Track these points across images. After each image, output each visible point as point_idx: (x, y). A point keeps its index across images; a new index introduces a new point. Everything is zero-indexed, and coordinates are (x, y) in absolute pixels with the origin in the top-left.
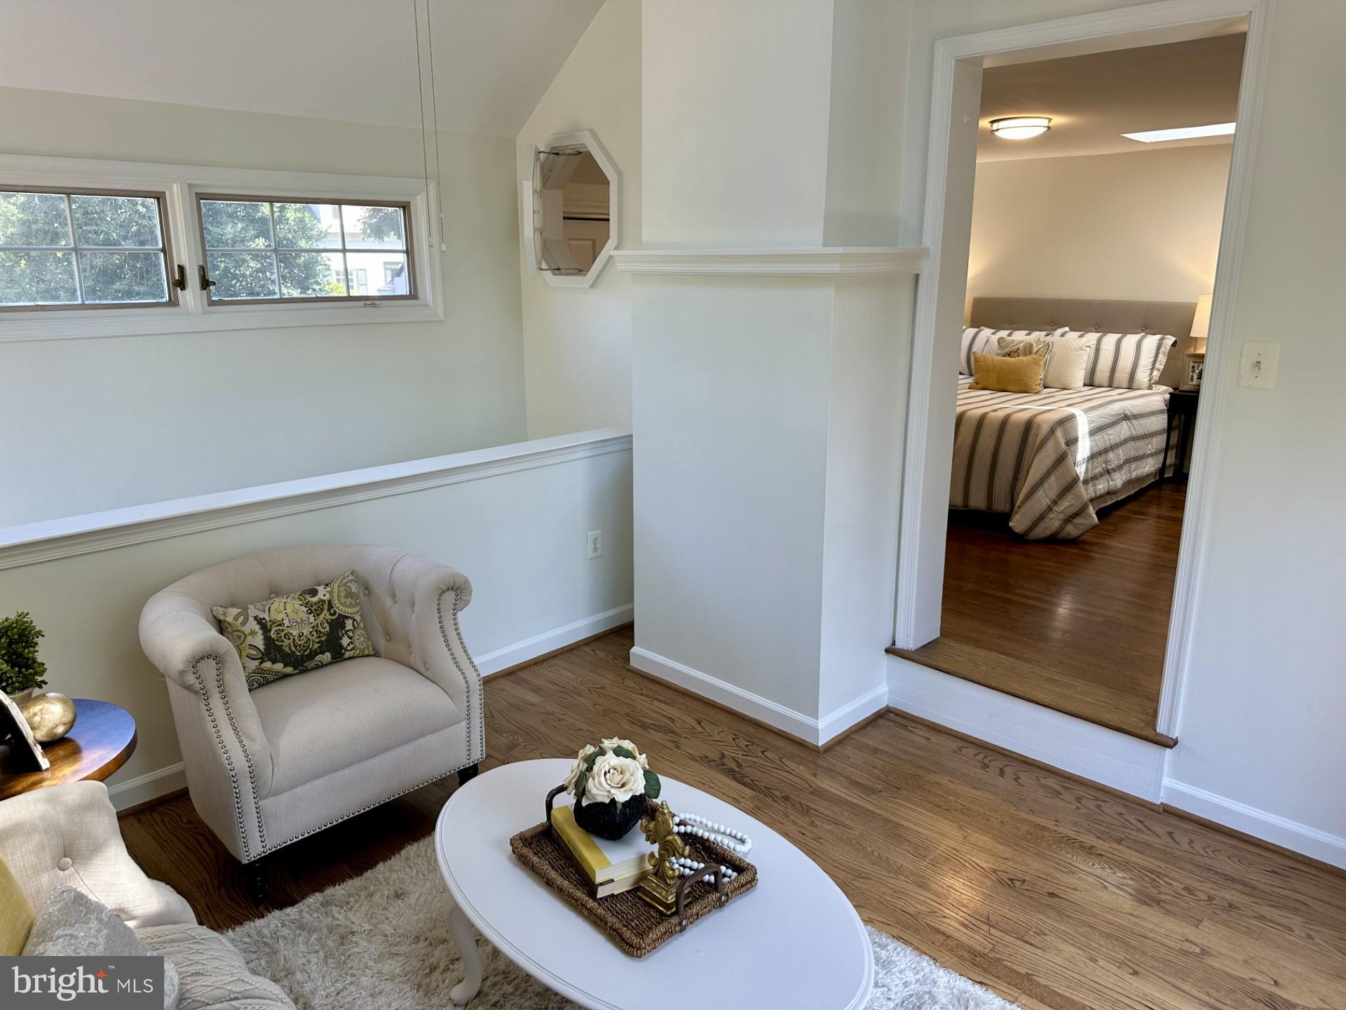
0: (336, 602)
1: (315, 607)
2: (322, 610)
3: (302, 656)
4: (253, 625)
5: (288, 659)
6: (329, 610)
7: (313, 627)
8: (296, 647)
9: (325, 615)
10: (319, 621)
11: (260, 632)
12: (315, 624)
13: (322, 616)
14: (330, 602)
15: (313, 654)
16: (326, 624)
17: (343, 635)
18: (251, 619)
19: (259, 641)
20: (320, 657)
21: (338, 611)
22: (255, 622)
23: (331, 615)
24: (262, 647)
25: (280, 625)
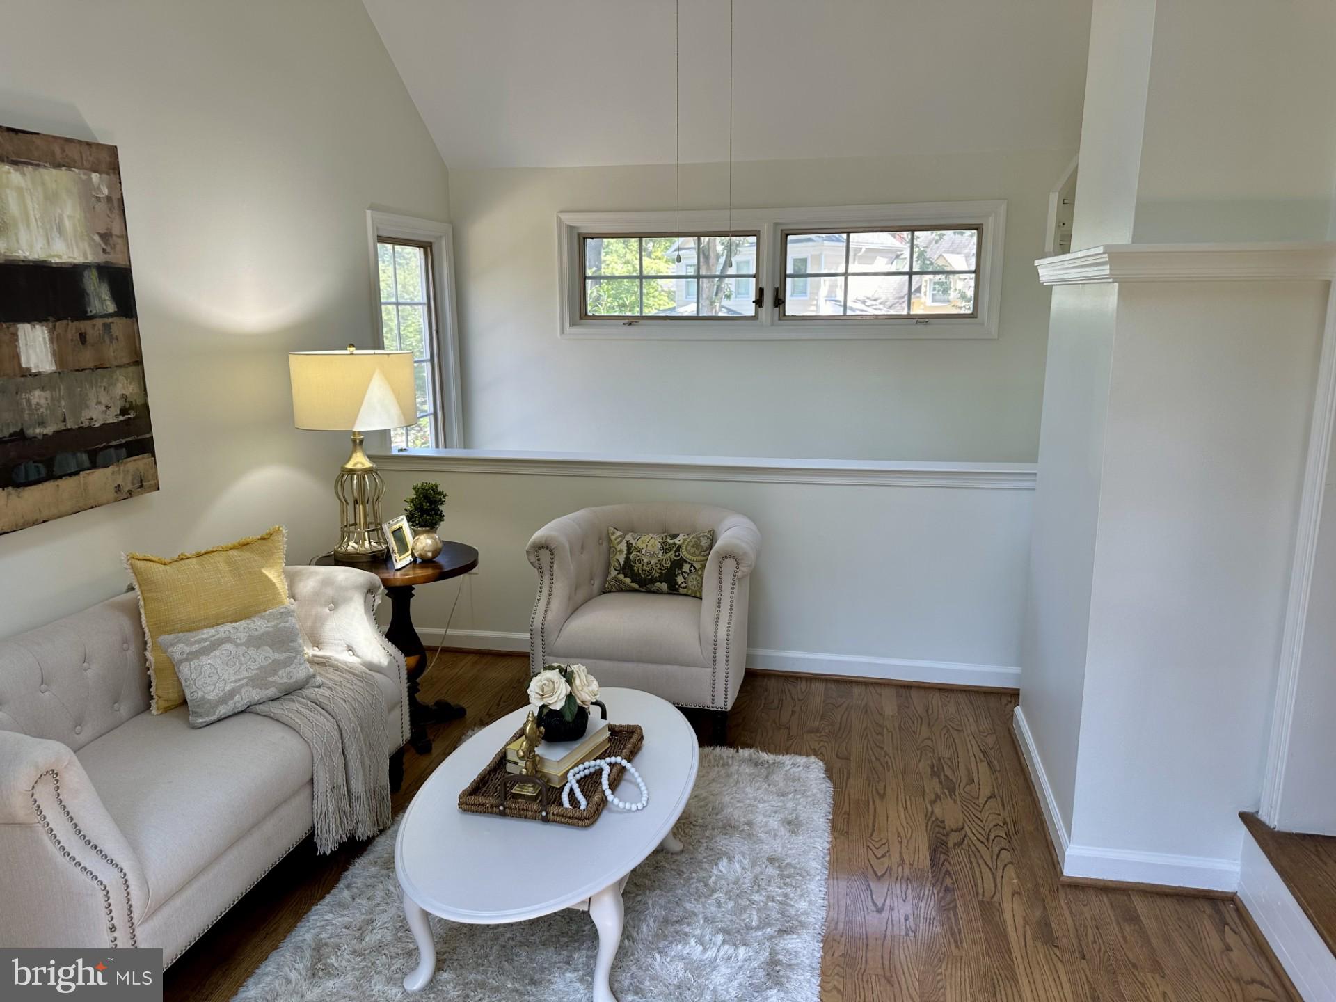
0: (684, 548)
1: (667, 547)
2: (671, 550)
3: (645, 578)
4: (623, 547)
5: (635, 577)
6: (675, 552)
7: (659, 561)
8: (642, 570)
9: (672, 555)
10: (664, 558)
11: (625, 552)
12: (661, 558)
13: (669, 555)
14: (679, 546)
15: (653, 581)
16: (669, 562)
17: (679, 574)
18: (625, 541)
19: (622, 558)
20: (658, 584)
21: (681, 555)
22: (626, 545)
23: (676, 556)
24: (622, 563)
25: (639, 552)
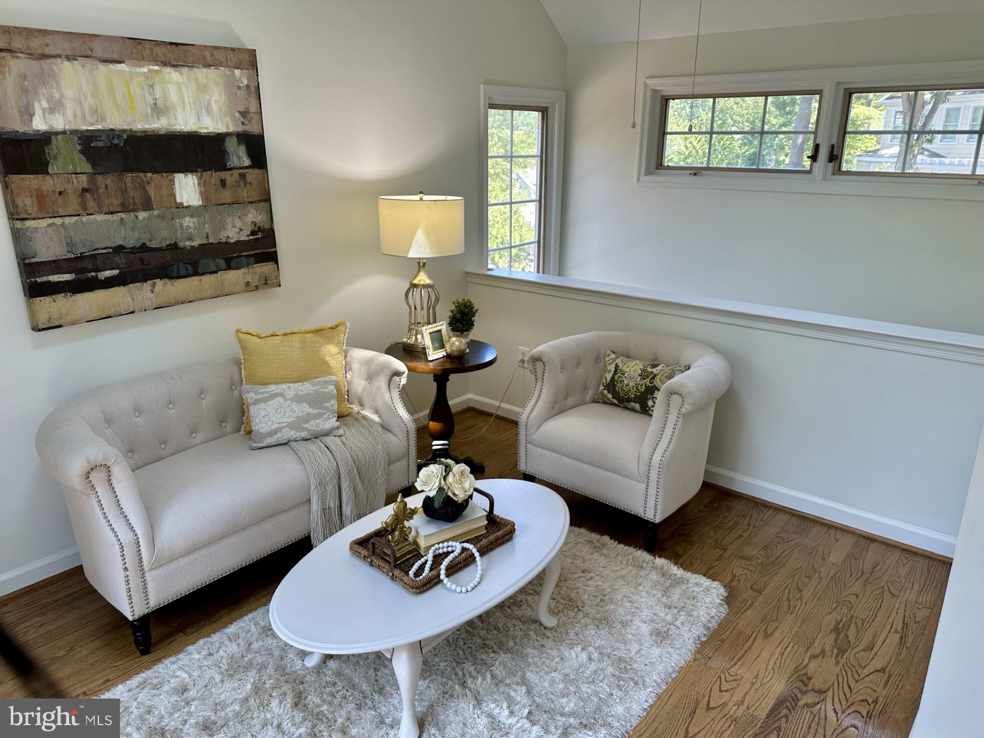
0: (659, 377)
1: (645, 374)
2: (648, 377)
3: (623, 397)
4: (612, 368)
5: (615, 395)
6: (651, 379)
7: (636, 384)
8: (622, 390)
9: (647, 381)
10: (641, 383)
11: (613, 372)
12: (638, 383)
13: (645, 381)
14: (655, 375)
15: (629, 400)
16: (644, 387)
17: (650, 398)
18: (614, 363)
19: (609, 376)
20: (632, 404)
21: (655, 383)
22: (614, 366)
23: (650, 383)
24: (608, 381)
25: (623, 374)
